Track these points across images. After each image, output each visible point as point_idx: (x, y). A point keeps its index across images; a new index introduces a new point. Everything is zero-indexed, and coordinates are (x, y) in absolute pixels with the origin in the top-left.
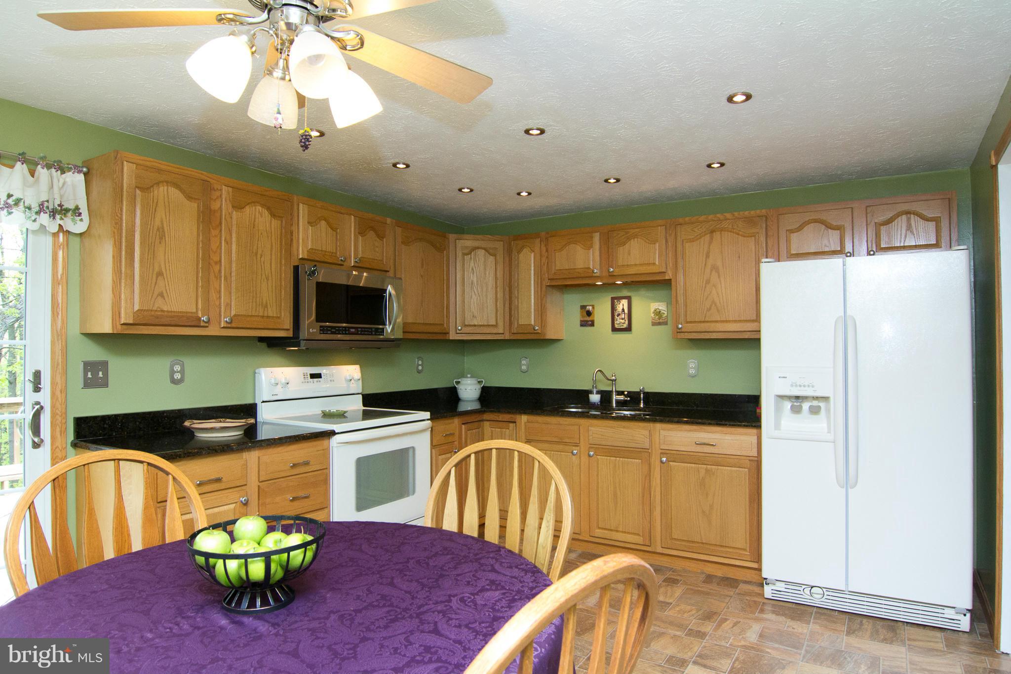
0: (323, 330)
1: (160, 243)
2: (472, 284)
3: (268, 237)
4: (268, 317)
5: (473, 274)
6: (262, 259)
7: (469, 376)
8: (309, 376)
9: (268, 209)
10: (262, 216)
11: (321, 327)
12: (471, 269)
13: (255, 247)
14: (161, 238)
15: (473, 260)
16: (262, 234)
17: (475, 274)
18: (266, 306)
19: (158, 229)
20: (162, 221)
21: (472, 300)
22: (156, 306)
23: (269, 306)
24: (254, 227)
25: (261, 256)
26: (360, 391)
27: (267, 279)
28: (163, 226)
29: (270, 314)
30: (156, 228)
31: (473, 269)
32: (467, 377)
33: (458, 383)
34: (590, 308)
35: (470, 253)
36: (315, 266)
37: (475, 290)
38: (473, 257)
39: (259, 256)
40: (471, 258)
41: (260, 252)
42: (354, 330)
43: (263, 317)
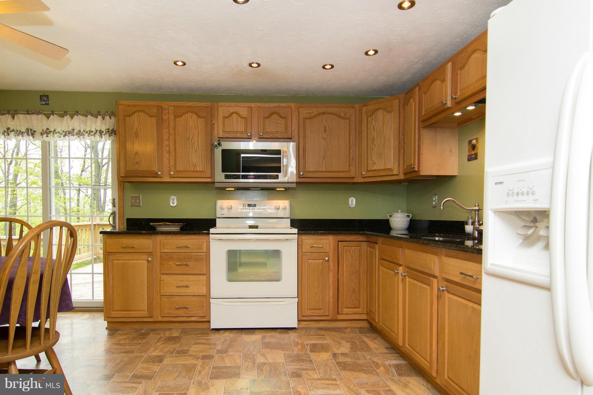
0: (227, 177)
1: (136, 139)
2: (373, 138)
3: (196, 129)
4: (197, 171)
5: (374, 130)
6: (193, 141)
7: (399, 211)
8: (247, 205)
9: (196, 114)
10: (191, 118)
11: (225, 175)
12: (372, 127)
13: (188, 135)
14: (136, 137)
15: (374, 120)
16: (192, 127)
17: (376, 131)
18: (195, 165)
19: (135, 133)
20: (137, 130)
21: (373, 151)
22: (135, 168)
23: (197, 165)
24: (187, 124)
25: (192, 139)
26: (288, 216)
27: (196, 151)
28: (137, 132)
29: (198, 170)
30: (134, 132)
31: (374, 127)
32: (398, 212)
33: (391, 216)
34: (474, 142)
35: (372, 115)
36: (219, 140)
37: (376, 143)
38: (374, 118)
39: (190, 140)
40: (373, 119)
41: (191, 137)
42: (252, 176)
43: (194, 171)
